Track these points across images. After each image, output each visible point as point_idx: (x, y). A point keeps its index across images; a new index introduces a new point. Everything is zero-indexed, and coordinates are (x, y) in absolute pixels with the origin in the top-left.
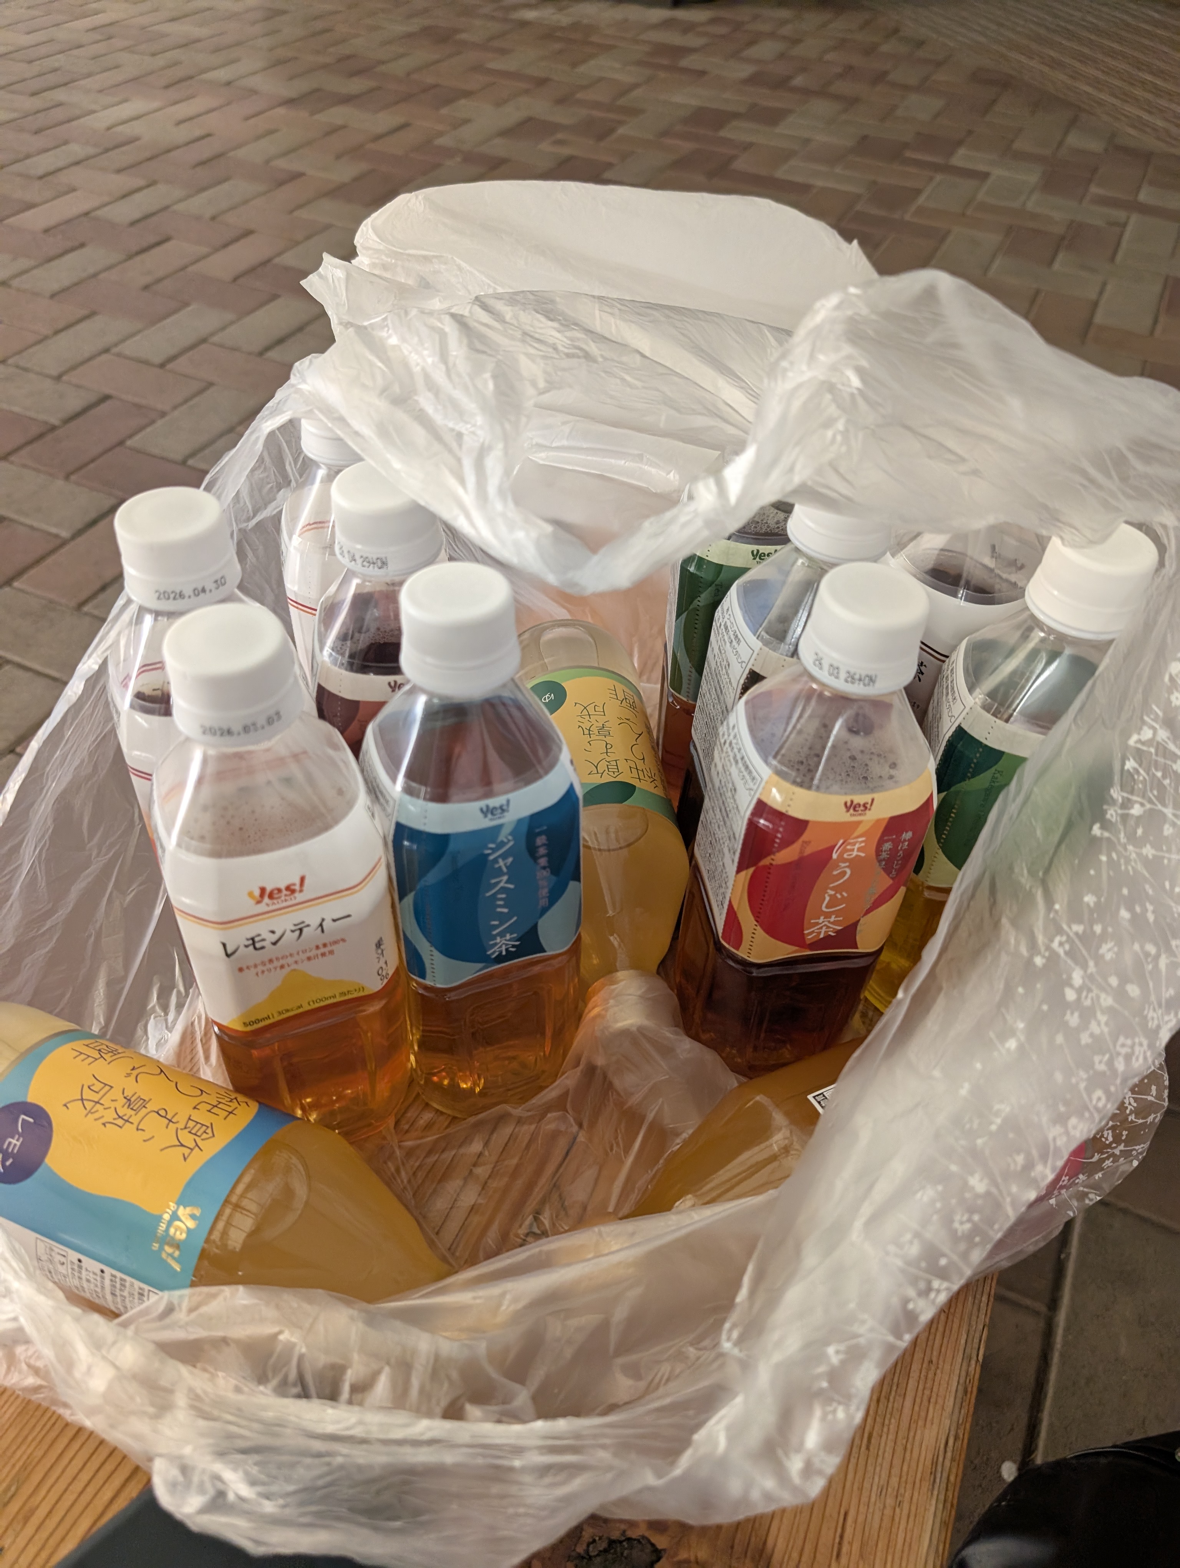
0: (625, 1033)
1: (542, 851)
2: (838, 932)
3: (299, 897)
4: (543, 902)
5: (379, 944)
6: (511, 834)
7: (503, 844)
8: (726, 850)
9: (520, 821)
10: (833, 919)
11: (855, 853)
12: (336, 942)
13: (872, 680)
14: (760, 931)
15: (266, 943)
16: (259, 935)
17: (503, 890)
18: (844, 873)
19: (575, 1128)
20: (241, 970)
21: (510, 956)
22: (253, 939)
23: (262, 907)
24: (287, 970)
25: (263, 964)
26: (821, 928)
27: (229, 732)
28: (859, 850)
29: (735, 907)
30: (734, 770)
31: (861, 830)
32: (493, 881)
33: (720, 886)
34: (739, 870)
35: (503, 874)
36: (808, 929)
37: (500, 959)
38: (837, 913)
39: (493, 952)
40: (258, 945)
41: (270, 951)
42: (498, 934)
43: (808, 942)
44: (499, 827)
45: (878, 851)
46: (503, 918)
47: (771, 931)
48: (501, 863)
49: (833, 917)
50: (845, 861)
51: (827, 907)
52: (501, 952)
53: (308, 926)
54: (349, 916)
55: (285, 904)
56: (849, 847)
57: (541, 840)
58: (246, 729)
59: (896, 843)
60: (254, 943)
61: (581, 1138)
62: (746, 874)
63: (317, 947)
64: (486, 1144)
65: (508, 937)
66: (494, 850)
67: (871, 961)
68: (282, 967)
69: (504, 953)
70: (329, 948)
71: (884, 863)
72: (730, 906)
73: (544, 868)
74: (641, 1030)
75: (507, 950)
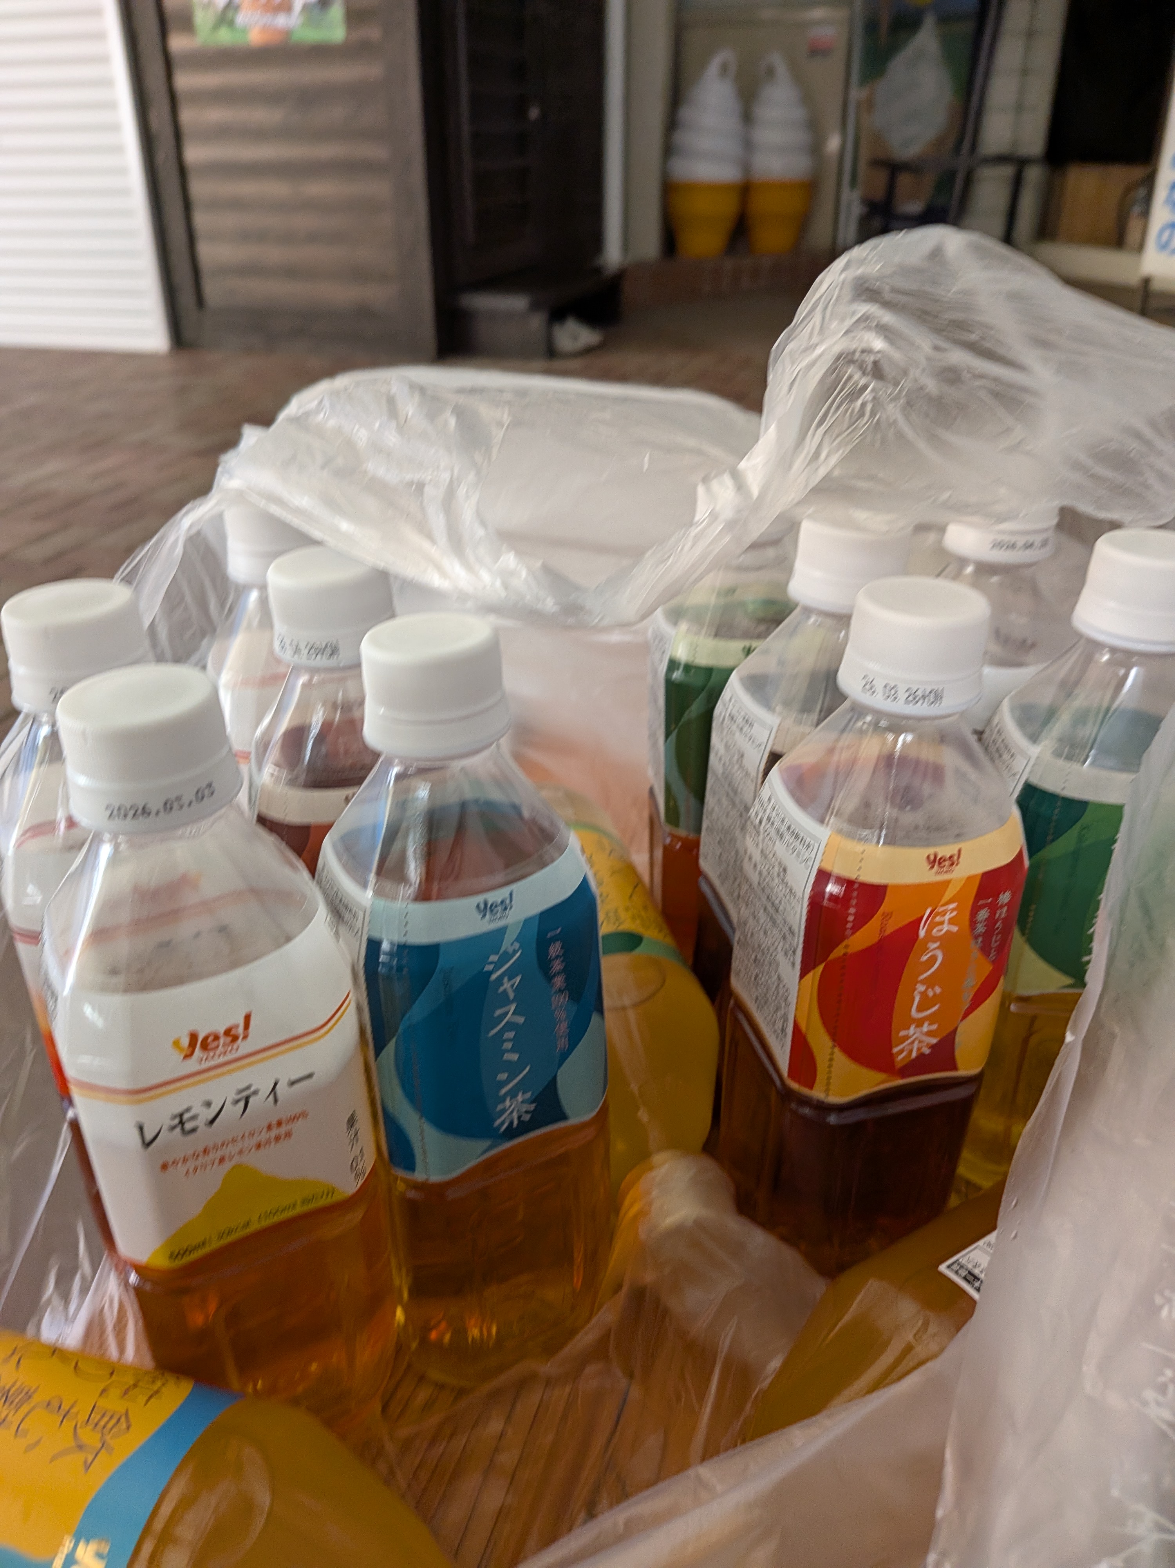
0: (678, 1231)
1: (557, 966)
2: (933, 1047)
3: (244, 1047)
4: (562, 1043)
5: (351, 1122)
6: (517, 940)
7: (506, 957)
8: (780, 957)
9: (527, 922)
10: (926, 1028)
11: (946, 928)
12: (294, 1119)
13: (938, 696)
14: (838, 1054)
15: (200, 1122)
16: (188, 1110)
17: (510, 1026)
18: (933, 959)
19: (624, 1382)
20: (164, 1167)
21: (524, 1127)
22: (181, 1115)
23: (192, 1065)
24: (228, 1165)
25: (196, 1156)
26: (913, 1042)
27: (145, 812)
28: (951, 921)
29: (803, 1026)
30: (780, 848)
31: (949, 894)
32: (498, 1012)
33: (778, 1009)
34: (803, 974)
35: (509, 1002)
36: (897, 1045)
37: (511, 1133)
38: (931, 1019)
39: (502, 1122)
40: (188, 1126)
41: (205, 1137)
42: (506, 1094)
43: (898, 1065)
44: (502, 931)
45: (973, 923)
46: (513, 1069)
47: (853, 1053)
48: (507, 985)
49: (926, 1025)
50: (935, 939)
51: (919, 1010)
52: (511, 1123)
53: (256, 1093)
54: (310, 1076)
55: (222, 1059)
56: (938, 919)
57: (555, 949)
58: (168, 806)
59: (994, 908)
60: (182, 1123)
61: (635, 1393)
62: (814, 975)
63: (269, 1127)
64: (508, 1419)
65: (520, 1098)
66: (498, 965)
67: (974, 1090)
68: (222, 1160)
69: (516, 1122)
70: (283, 1130)
71: (980, 939)
72: (796, 1027)
73: (561, 991)
74: (699, 1224)
75: (519, 1117)
